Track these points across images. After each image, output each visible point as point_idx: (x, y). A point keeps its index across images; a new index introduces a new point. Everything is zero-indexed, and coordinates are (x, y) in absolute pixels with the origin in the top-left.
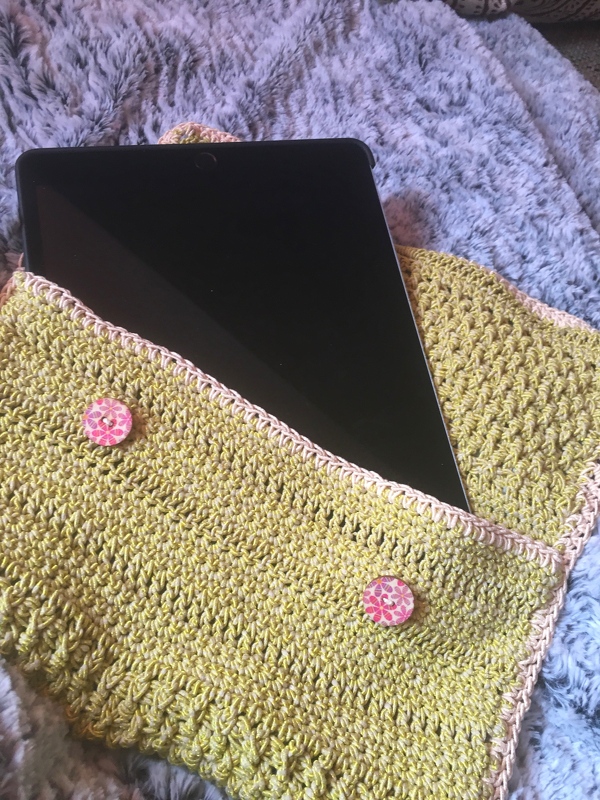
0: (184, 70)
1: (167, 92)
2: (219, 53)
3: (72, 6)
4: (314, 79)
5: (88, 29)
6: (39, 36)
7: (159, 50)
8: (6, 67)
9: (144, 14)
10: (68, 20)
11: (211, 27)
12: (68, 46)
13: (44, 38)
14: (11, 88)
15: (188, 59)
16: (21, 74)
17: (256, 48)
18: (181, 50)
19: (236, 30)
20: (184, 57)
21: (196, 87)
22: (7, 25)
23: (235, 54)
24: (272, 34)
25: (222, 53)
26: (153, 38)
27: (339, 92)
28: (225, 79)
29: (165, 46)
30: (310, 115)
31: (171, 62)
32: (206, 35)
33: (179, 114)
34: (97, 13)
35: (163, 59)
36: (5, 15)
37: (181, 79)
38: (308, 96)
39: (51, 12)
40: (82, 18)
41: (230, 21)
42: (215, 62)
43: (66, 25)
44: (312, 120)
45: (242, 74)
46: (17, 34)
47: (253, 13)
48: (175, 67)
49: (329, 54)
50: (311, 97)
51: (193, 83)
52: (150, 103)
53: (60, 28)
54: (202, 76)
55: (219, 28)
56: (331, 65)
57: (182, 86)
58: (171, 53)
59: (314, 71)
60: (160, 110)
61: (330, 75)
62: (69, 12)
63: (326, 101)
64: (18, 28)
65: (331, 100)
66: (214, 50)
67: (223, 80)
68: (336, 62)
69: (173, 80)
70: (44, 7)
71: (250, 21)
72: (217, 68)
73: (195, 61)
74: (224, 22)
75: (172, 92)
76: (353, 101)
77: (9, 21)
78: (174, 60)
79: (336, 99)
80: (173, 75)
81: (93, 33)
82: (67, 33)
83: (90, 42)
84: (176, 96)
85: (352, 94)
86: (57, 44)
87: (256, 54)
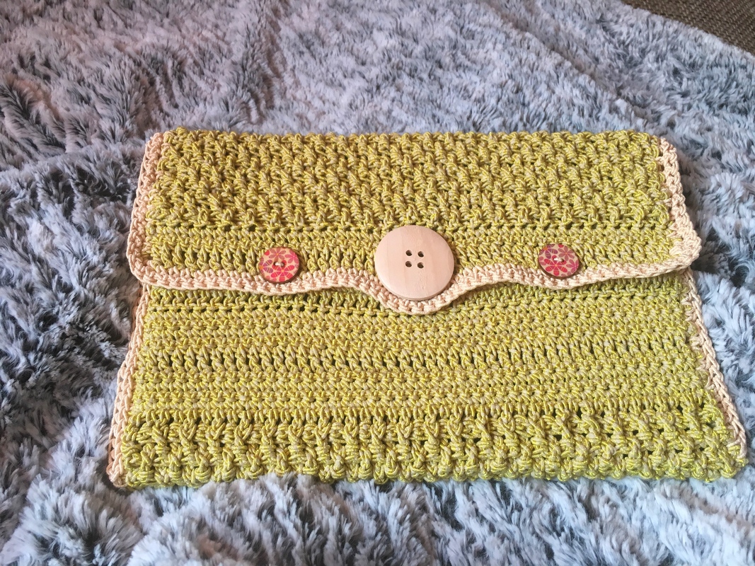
0: (174, 74)
1: (168, 98)
2: (197, 49)
3: (58, 58)
4: (284, 40)
5: (80, 71)
6: (40, 93)
7: (146, 66)
8: (23, 130)
9: (120, 42)
10: (60, 70)
11: (180, 31)
12: (68, 91)
13: (45, 93)
14: (35, 146)
15: (173, 63)
16: (39, 131)
17: (225, 34)
18: (165, 59)
19: (202, 26)
20: (170, 64)
21: (190, 84)
22: (10, 94)
23: (210, 46)
24: (233, 18)
25: (200, 49)
26: (138, 58)
27: (308, 41)
28: (211, 68)
29: (150, 60)
30: (293, 70)
31: (160, 72)
32: (180, 38)
33: (186, 112)
34: (81, 55)
35: (152, 72)
36: (5, 87)
37: (175, 83)
38: (285, 55)
39: (42, 69)
40: (70, 64)
41: (194, 21)
42: (197, 58)
43: (59, 75)
44: (296, 72)
45: (224, 59)
46: (22, 99)
47: (210, 7)
48: (165, 74)
49: (287, 15)
50: (288, 54)
51: (186, 82)
52: (158, 112)
53: (56, 80)
54: (191, 74)
55: (187, 29)
56: (292, 23)
57: (178, 88)
58: (158, 65)
59: (281, 33)
60: (168, 115)
61: (295, 31)
62: (57, 63)
63: (301, 53)
64: (20, 93)
65: (305, 50)
66: (191, 48)
67: (209, 70)
68: (295, 19)
69: (168, 86)
70: (34, 67)
71: (210, 15)
72: (201, 62)
73: (181, 63)
74: (189, 23)
75: (171, 96)
76: (323, 43)
77: (11, 90)
78: (162, 69)
79: (308, 48)
80: (167, 82)
81: (85, 73)
82: (63, 81)
83: (86, 81)
84: (176, 98)
85: (319, 38)
86: (58, 94)
87: (227, 39)
